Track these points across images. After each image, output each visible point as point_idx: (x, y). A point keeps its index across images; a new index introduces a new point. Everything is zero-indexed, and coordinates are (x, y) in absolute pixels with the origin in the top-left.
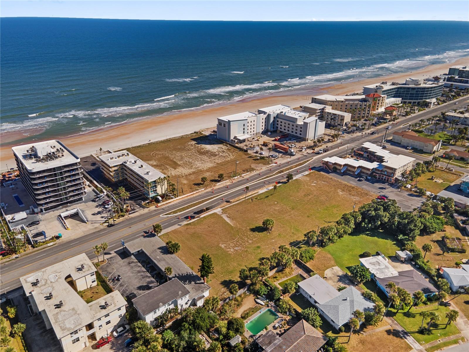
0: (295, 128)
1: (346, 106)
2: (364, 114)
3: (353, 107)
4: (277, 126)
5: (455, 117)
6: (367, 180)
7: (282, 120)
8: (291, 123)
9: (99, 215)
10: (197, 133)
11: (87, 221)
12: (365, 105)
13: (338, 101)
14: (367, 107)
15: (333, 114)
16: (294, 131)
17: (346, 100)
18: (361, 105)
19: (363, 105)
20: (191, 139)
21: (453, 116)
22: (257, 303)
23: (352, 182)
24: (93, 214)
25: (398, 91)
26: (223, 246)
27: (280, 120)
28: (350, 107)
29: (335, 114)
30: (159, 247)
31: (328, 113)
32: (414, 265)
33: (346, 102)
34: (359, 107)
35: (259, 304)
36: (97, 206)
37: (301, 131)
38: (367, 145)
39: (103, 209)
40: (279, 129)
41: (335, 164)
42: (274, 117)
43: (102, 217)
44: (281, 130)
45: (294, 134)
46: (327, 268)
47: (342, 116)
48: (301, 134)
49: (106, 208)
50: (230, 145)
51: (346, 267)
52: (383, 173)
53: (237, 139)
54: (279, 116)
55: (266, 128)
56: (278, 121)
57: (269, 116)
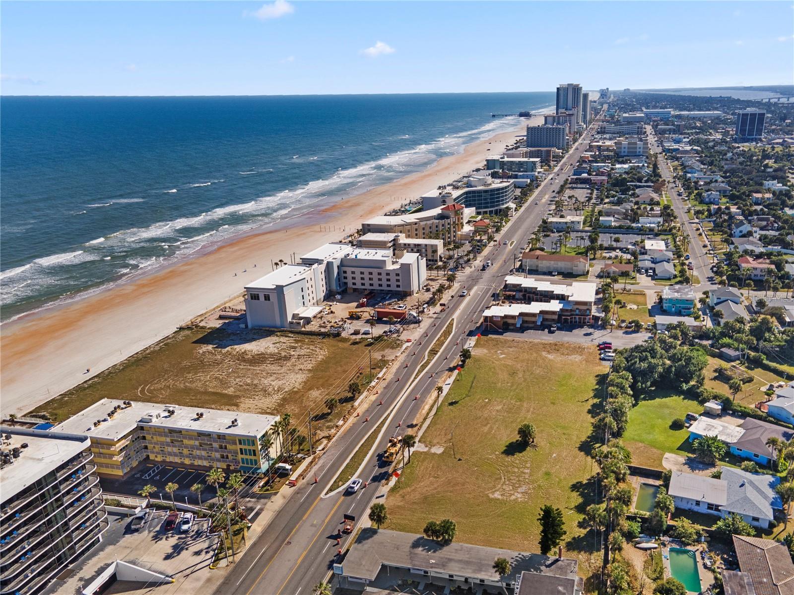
0: (384, 277)
1: (424, 229)
2: (449, 238)
3: (434, 229)
4: (345, 281)
5: (560, 223)
6: (559, 329)
7: (353, 269)
8: (375, 271)
9: (184, 553)
10: (188, 328)
11: (171, 577)
12: (449, 224)
13: (410, 224)
14: (452, 226)
15: (415, 245)
16: (384, 283)
17: (421, 220)
18: (443, 225)
19: (446, 224)
20: (195, 342)
21: (557, 223)
22: (645, 549)
23: (544, 337)
24: (168, 557)
25: (466, 198)
26: (497, 495)
27: (349, 270)
28: (430, 230)
29: (419, 245)
30: (410, 544)
31: (405, 244)
32: (732, 414)
33: (422, 223)
34: (441, 228)
35: (650, 549)
36: (157, 538)
37: (398, 280)
38: (512, 280)
39: (177, 537)
40: (350, 285)
41: (506, 317)
42: (338, 266)
43: (198, 553)
44: (354, 287)
45: (385, 288)
46: (661, 461)
47: (432, 246)
48: (398, 286)
49: (186, 532)
50: (291, 332)
51: (677, 449)
52: (572, 313)
53: (301, 318)
54: (345, 263)
55: (328, 289)
56: (345, 272)
57: (329, 265)
